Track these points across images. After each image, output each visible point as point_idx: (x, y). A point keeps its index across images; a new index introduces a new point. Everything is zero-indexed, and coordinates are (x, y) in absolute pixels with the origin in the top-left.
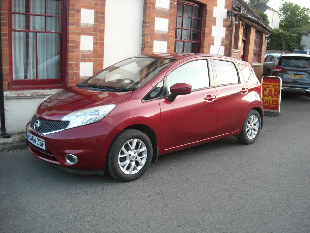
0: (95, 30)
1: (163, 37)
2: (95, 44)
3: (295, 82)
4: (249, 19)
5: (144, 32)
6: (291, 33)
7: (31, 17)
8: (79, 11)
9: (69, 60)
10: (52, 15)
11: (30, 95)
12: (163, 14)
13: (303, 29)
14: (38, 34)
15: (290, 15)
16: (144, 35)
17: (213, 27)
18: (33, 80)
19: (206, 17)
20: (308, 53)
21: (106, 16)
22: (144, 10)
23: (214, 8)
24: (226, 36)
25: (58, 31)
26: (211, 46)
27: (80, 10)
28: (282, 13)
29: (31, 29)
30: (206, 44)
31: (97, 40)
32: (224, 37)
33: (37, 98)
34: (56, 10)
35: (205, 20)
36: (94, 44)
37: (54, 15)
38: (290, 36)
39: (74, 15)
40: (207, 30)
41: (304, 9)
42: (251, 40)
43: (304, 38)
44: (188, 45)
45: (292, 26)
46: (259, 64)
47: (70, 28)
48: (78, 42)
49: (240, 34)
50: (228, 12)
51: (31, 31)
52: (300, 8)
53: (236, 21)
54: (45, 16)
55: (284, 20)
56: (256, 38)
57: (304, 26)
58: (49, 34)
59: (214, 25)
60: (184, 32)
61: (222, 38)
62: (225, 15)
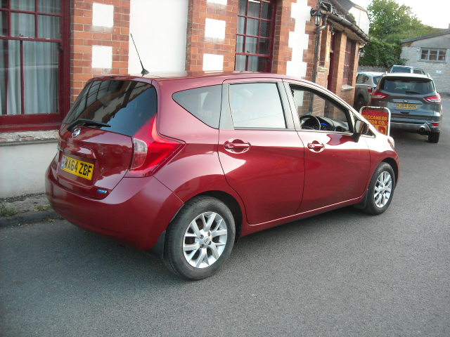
0: (115, 37)
1: (217, 48)
2: (115, 59)
3: (405, 114)
4: (340, 22)
5: (188, 40)
6: (387, 41)
7: (13, 16)
8: (89, 7)
9: (75, 84)
10: (44, 12)
11: (12, 140)
12: (217, 13)
13: (404, 36)
14: (24, 42)
15: (384, 16)
16: (189, 45)
17: (291, 33)
18: (16, 116)
19: (280, 18)
20: (412, 71)
21: (131, 15)
22: (189, 7)
23: (293, 4)
24: (309, 46)
25: (54, 37)
26: (288, 62)
27: (92, 5)
28: (371, 13)
29: (13, 35)
30: (280, 58)
31: (117, 53)
32: (306, 48)
33: (24, 144)
34: (52, 6)
35: (280, 23)
36: (113, 60)
37: (48, 12)
38: (385, 46)
39: (81, 13)
40: (282, 38)
41: (403, 8)
42: (341, 53)
43: (405, 49)
44: (254, 60)
45: (387, 32)
46: (349, 87)
47: (75, 35)
48: (89, 56)
49: (327, 43)
50: (312, 12)
51: (12, 39)
52: (397, 6)
53: (323, 24)
54: (36, 14)
55: (376, 23)
56: (347, 49)
57: (404, 32)
58: (42, 43)
59: (293, 30)
60: (248, 40)
61: (304, 51)
62: (307, 16)
